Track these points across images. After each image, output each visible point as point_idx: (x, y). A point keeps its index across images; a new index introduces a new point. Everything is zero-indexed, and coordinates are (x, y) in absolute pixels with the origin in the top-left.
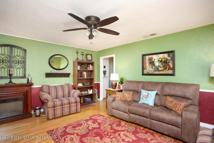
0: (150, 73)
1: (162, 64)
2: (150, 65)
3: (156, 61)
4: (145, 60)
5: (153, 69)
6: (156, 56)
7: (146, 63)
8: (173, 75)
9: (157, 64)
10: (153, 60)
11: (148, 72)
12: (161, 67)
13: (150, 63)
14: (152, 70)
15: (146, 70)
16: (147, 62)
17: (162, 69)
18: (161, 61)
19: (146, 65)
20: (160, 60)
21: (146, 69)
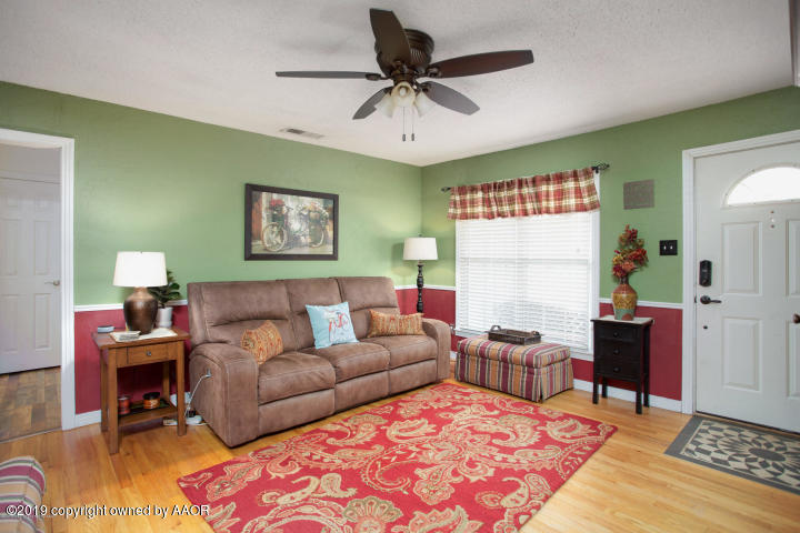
0: (275, 251)
1: (309, 227)
2: (273, 226)
3: (292, 213)
4: (255, 205)
5: (282, 239)
6: (292, 201)
7: (260, 217)
8: (334, 257)
9: (295, 225)
10: (285, 209)
11: (266, 249)
12: (304, 235)
13: (274, 218)
14: (279, 241)
15: (259, 242)
16: (264, 214)
17: (309, 240)
18: (308, 217)
19: (260, 225)
20: (305, 213)
21: (260, 238)
